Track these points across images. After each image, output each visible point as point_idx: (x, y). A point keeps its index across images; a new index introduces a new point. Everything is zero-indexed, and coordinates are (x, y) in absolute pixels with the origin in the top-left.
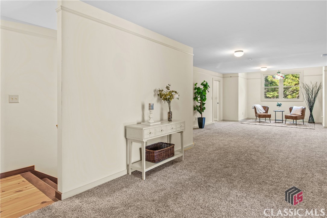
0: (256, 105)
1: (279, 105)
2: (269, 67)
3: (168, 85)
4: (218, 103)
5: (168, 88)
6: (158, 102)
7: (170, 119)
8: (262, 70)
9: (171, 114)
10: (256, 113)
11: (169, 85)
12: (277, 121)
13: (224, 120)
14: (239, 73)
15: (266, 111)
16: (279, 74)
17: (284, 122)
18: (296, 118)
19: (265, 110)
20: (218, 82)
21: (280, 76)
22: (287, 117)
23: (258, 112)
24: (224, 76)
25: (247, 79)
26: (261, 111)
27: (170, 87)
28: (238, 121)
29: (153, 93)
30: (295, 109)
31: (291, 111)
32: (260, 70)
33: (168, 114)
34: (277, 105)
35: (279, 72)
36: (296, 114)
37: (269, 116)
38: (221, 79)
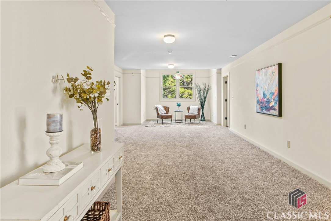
0: (157, 105)
1: (179, 105)
2: (176, 65)
3: (87, 70)
4: (118, 104)
5: (87, 75)
6: (62, 107)
7: (95, 147)
8: (169, 68)
9: (100, 136)
10: (158, 113)
11: (88, 68)
12: (177, 121)
13: (124, 125)
14: (141, 70)
15: (167, 112)
16: (178, 74)
17: (184, 122)
18: (194, 117)
19: (166, 110)
20: (118, 78)
21: (179, 76)
22: (186, 117)
23: (160, 113)
24: (124, 72)
25: (146, 77)
26: (162, 112)
27: (91, 72)
28: (140, 124)
29: (51, 85)
30: (192, 108)
31: (188, 111)
32: (167, 67)
33: (92, 135)
34: (177, 105)
35: (178, 72)
36: (194, 113)
37: (171, 117)
38: (121, 75)
